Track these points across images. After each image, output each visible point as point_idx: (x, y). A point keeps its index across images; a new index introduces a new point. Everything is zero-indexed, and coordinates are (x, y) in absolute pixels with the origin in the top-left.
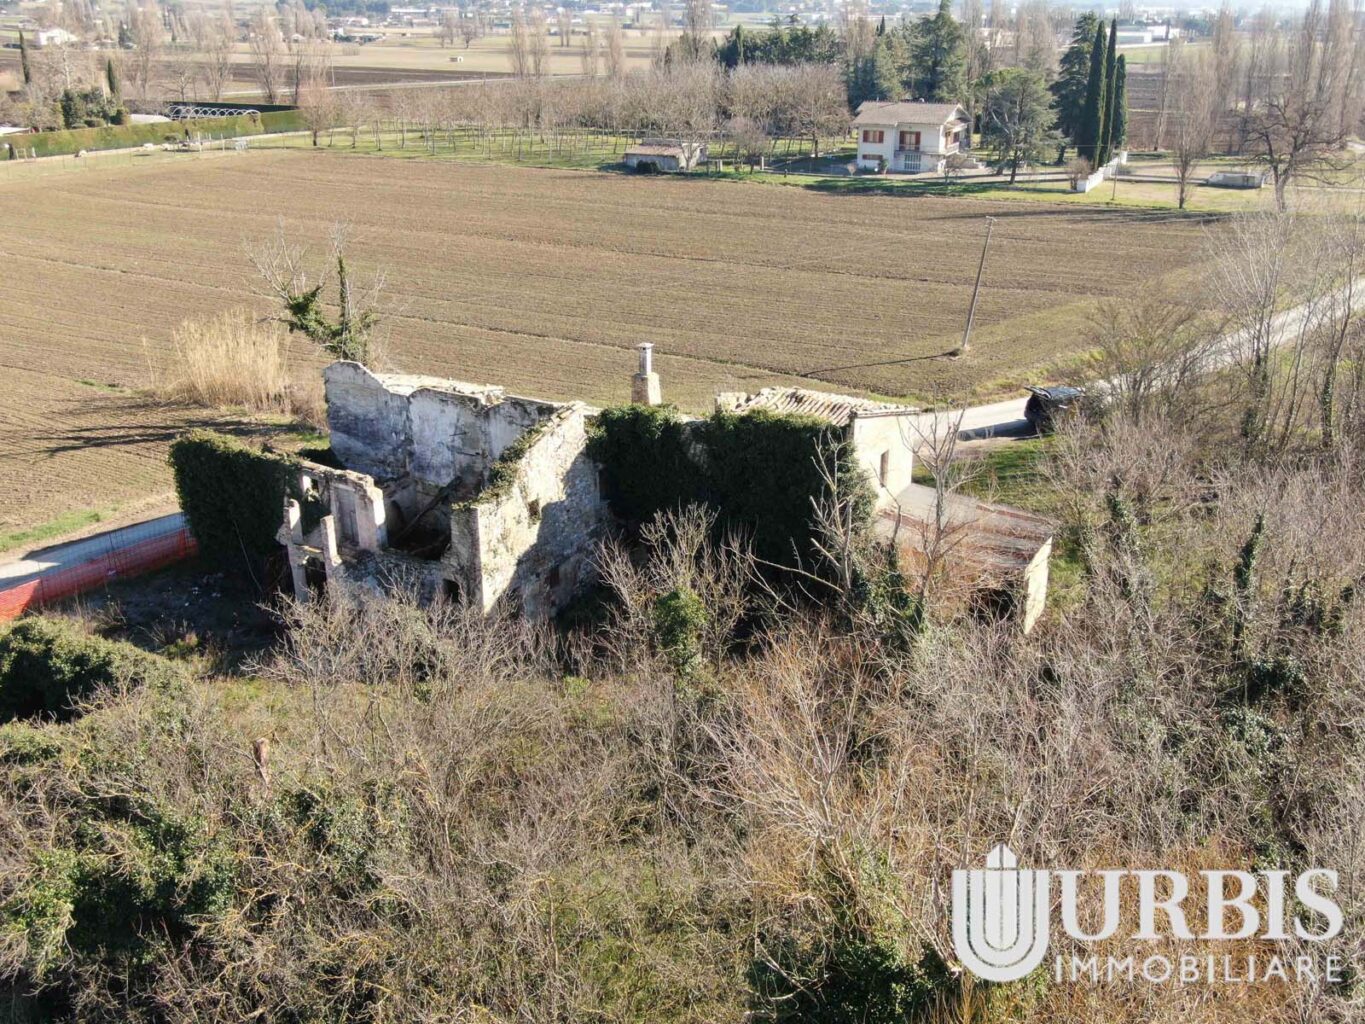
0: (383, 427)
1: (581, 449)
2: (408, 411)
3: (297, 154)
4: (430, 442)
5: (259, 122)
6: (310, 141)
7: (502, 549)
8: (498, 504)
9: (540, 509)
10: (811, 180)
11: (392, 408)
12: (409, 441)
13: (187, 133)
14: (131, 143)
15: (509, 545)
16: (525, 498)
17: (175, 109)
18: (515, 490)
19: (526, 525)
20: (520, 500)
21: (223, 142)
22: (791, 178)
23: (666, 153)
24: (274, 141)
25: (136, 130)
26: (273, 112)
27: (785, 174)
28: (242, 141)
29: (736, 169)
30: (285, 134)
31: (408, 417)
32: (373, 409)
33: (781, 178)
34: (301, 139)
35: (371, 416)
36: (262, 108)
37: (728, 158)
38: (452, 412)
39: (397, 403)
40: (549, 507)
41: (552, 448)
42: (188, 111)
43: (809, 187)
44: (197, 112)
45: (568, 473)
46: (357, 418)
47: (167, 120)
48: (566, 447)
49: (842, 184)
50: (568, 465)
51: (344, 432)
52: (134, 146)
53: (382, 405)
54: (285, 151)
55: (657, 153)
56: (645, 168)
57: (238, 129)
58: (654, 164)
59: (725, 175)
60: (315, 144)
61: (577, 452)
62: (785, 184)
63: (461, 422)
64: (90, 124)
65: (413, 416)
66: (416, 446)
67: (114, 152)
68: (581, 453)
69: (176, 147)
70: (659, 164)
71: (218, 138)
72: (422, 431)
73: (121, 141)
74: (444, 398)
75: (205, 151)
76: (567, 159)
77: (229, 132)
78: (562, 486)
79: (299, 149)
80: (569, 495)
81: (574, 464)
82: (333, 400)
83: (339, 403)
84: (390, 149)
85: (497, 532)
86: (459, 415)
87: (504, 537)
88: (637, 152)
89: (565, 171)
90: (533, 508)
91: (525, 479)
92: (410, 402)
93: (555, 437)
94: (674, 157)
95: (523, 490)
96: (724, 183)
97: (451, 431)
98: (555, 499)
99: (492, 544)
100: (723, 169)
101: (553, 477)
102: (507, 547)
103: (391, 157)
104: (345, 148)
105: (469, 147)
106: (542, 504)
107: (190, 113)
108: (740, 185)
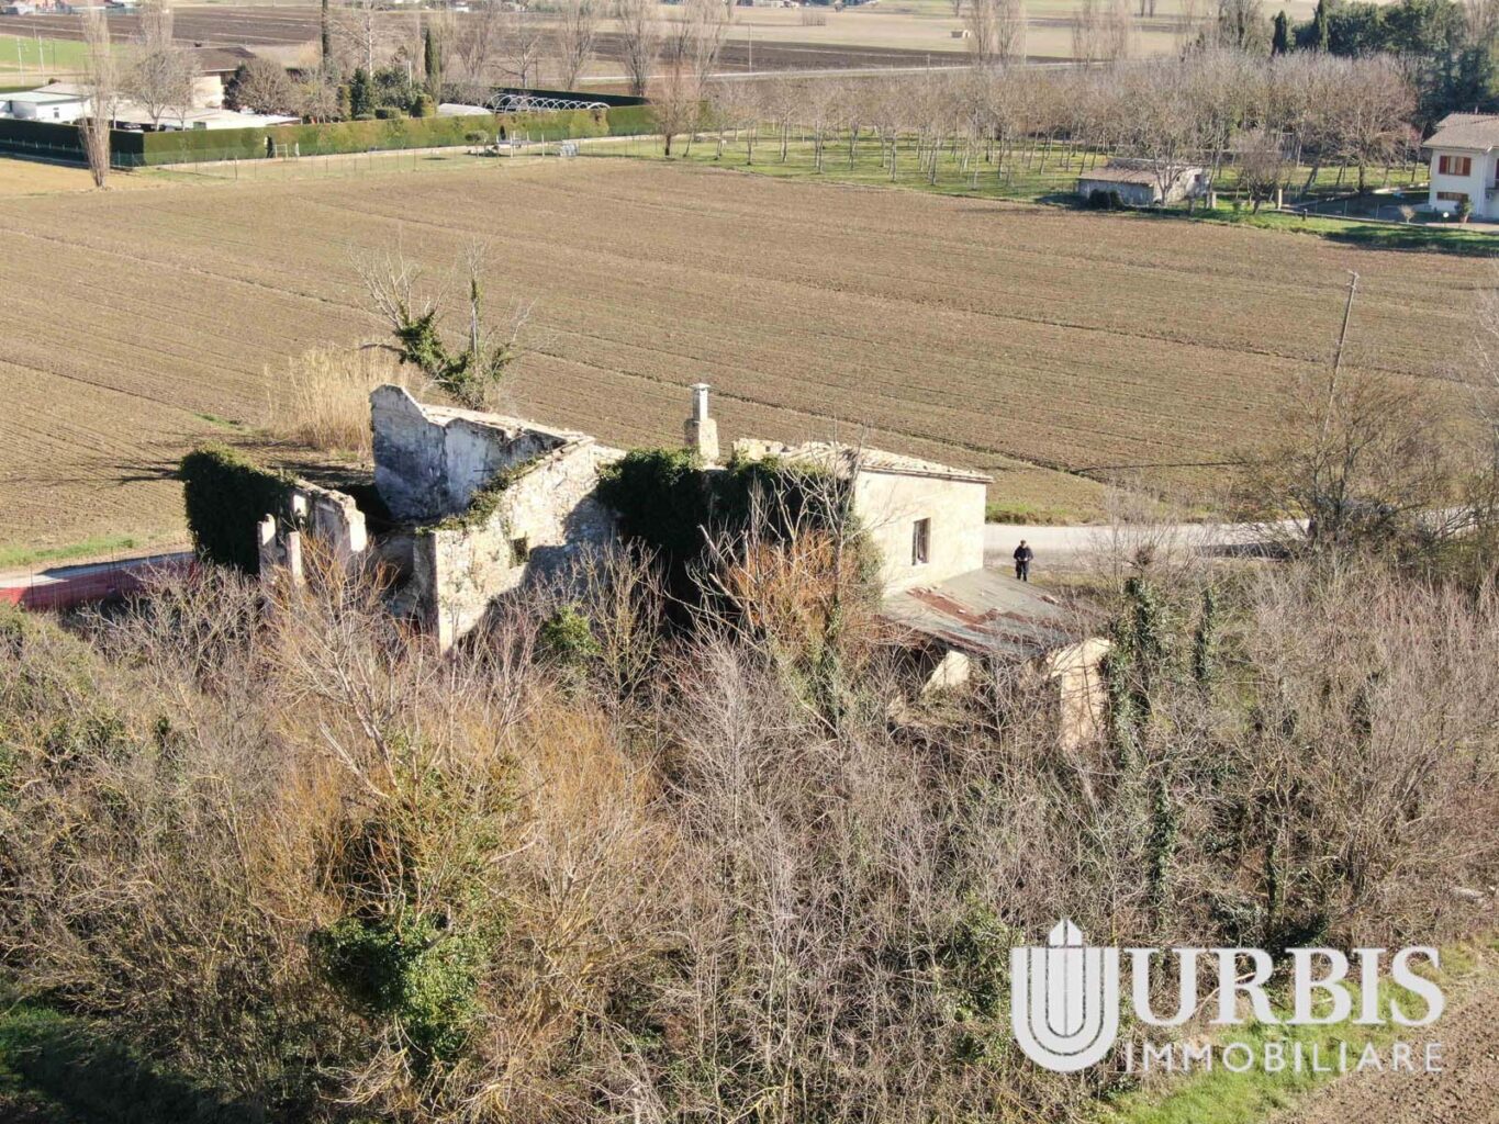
0: (422, 460)
1: (590, 490)
2: (444, 442)
3: (634, 164)
4: (462, 480)
5: (603, 120)
6: (661, 148)
7: (467, 583)
8: (466, 533)
9: (528, 550)
10: (1338, 225)
11: (430, 440)
12: (444, 478)
13: (502, 131)
14: (426, 143)
15: (479, 581)
16: (507, 534)
17: (504, 98)
18: (494, 521)
19: (506, 564)
20: (500, 535)
21: (543, 146)
22: (1312, 223)
23: (1135, 181)
24: (614, 147)
25: (435, 126)
26: (626, 106)
27: (1303, 216)
28: (570, 145)
29: (1236, 206)
30: (637, 138)
31: (443, 451)
32: (412, 440)
33: (1298, 222)
34: (650, 145)
35: (411, 448)
36: (614, 101)
37: (1227, 193)
38: (482, 444)
39: (433, 434)
40: (539, 550)
41: (548, 485)
42: (519, 101)
43: (1332, 236)
44: (530, 102)
45: (571, 515)
46: (399, 450)
47: (486, 112)
48: (568, 485)
49: (1385, 233)
50: (572, 507)
51: (387, 466)
52: (428, 147)
53: (420, 435)
54: (624, 160)
55: (1121, 179)
56: (1100, 201)
57: (573, 129)
58: (1114, 195)
59: (1213, 214)
60: (667, 152)
61: (583, 494)
62: (1297, 230)
63: (490, 458)
64: (381, 115)
65: (449, 450)
66: (449, 484)
67: (402, 153)
68: (589, 495)
69: (481, 149)
70: (1122, 194)
71: (539, 141)
72: (456, 466)
73: (413, 139)
74: (476, 429)
75: (520, 156)
76: (1002, 185)
77: (560, 133)
78: (561, 529)
79: (641, 158)
80: (570, 541)
81: (579, 506)
82: (378, 427)
83: (383, 432)
84: (764, 163)
85: (463, 564)
86: (487, 449)
87: (472, 572)
88: (1096, 177)
89: (989, 202)
90: (519, 547)
91: (510, 514)
92: (445, 434)
93: (553, 472)
94: (1145, 185)
95: (506, 526)
96: (1209, 227)
97: (481, 467)
98: (551, 543)
99: (454, 576)
100: (1215, 204)
101: (551, 518)
102: (475, 583)
103: (762, 174)
104: (705, 159)
105: (876, 164)
106: (531, 545)
107: (523, 105)
108: (1230, 229)
